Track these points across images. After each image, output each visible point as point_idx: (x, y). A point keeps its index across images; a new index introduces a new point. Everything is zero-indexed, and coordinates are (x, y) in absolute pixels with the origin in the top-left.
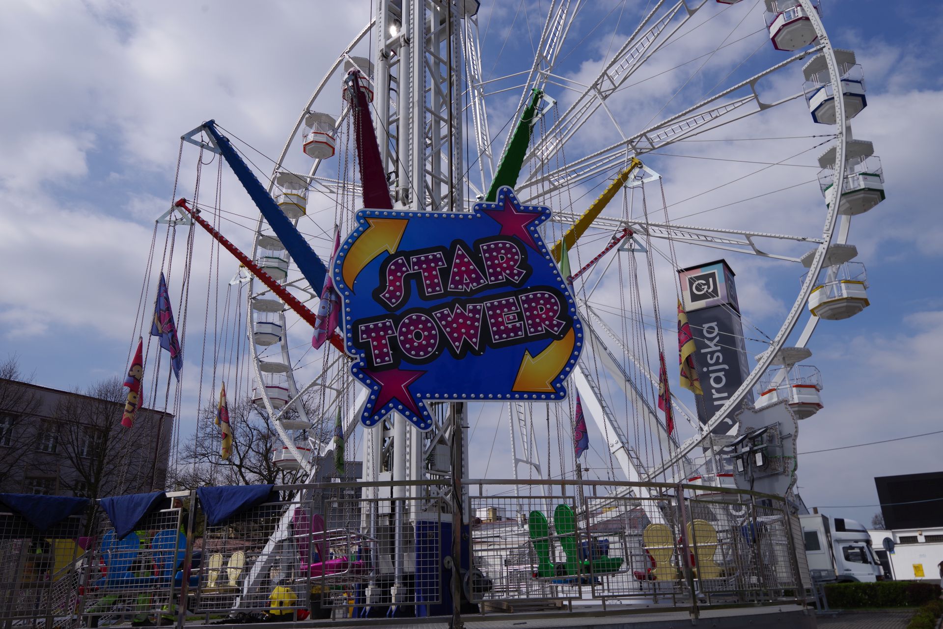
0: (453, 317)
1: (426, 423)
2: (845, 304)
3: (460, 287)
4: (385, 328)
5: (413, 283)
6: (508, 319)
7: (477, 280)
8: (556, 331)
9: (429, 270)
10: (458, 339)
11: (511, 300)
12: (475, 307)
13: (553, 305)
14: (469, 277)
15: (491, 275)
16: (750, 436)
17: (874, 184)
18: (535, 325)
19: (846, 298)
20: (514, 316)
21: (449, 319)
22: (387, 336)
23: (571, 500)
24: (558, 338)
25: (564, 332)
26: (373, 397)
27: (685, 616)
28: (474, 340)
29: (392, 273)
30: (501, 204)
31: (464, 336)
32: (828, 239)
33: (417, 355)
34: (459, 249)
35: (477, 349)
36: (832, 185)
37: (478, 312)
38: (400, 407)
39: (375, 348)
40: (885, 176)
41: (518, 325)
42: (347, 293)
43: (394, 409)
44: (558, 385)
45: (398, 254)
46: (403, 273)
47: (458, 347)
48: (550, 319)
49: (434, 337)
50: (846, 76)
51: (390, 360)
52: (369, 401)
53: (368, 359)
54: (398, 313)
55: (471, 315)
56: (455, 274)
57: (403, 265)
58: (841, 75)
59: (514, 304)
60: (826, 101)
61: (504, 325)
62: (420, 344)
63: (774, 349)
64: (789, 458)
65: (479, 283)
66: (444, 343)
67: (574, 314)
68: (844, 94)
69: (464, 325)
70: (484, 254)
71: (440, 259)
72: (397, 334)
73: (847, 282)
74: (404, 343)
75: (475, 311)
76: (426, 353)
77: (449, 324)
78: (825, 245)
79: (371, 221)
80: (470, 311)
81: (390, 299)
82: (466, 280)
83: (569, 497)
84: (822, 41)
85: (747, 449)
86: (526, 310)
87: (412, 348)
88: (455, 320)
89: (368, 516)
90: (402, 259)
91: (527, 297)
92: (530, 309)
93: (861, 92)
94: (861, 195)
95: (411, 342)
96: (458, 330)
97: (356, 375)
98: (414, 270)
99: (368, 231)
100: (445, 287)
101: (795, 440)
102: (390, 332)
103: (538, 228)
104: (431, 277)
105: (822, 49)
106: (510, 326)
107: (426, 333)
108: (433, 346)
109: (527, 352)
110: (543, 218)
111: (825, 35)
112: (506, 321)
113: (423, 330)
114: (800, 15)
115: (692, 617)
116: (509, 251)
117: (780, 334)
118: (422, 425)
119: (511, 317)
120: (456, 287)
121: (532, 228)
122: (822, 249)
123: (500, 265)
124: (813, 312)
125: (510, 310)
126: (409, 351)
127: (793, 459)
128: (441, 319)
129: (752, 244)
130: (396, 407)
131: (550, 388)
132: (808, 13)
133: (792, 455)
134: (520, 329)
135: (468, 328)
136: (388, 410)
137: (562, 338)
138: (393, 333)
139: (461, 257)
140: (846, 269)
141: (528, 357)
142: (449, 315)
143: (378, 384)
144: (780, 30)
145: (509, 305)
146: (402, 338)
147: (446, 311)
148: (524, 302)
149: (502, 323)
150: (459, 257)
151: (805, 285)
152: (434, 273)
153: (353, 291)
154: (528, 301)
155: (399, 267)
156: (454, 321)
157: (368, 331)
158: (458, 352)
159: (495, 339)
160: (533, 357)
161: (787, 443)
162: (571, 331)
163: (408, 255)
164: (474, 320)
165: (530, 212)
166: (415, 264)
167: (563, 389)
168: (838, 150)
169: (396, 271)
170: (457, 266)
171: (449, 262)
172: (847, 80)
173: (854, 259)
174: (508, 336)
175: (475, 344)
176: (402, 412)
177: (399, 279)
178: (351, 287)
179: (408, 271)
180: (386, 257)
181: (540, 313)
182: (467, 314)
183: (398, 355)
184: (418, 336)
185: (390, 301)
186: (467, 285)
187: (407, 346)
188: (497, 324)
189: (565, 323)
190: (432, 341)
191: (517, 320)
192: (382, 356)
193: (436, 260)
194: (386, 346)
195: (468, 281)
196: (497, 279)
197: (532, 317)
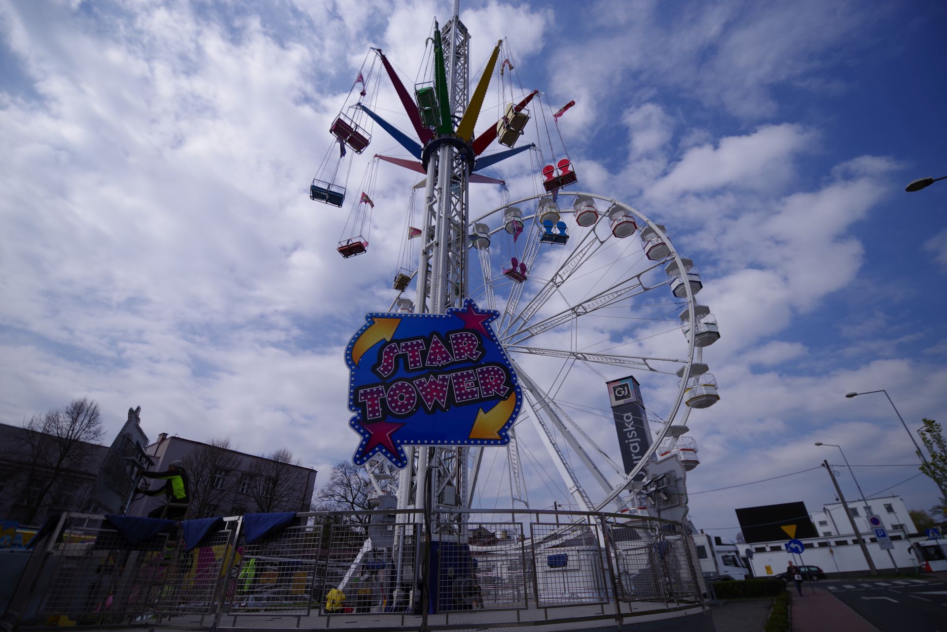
0: (428, 384)
1: (402, 462)
2: (705, 399)
3: (434, 363)
4: (378, 392)
5: (401, 360)
6: (468, 385)
7: (447, 358)
8: (502, 394)
9: (413, 351)
10: (431, 400)
11: (470, 372)
12: (444, 377)
13: (500, 375)
14: (441, 356)
15: (456, 355)
16: (655, 480)
17: (712, 329)
18: (487, 390)
19: (706, 395)
20: (472, 384)
21: (425, 385)
22: (379, 398)
23: (520, 525)
24: (504, 399)
25: (509, 394)
26: (364, 443)
27: (612, 622)
28: (442, 400)
30: (465, 308)
31: (435, 398)
32: (691, 360)
33: (400, 411)
34: (435, 338)
35: (444, 407)
36: (689, 330)
37: (446, 380)
38: (384, 450)
39: (370, 406)
40: (719, 324)
41: (475, 389)
42: (353, 367)
43: (379, 452)
44: (504, 434)
45: (392, 341)
46: (394, 353)
47: (430, 406)
48: (499, 386)
49: (413, 398)
50: (689, 272)
51: (379, 415)
52: (361, 445)
53: (363, 415)
54: (388, 381)
55: (441, 382)
56: (431, 354)
57: (395, 348)
58: (686, 272)
59: (472, 375)
60: (680, 285)
61: (465, 390)
62: (403, 403)
63: (666, 426)
64: (682, 494)
65: (448, 361)
66: (420, 403)
67: (516, 381)
68: (690, 281)
69: (435, 390)
70: (453, 341)
71: (421, 344)
72: (386, 396)
73: (705, 385)
74: (390, 403)
75: (444, 380)
76: (407, 410)
77: (424, 389)
78: (689, 364)
79: (375, 320)
80: (440, 380)
81: (383, 372)
82: (439, 358)
83: (518, 523)
84: (674, 254)
85: (654, 489)
86: (481, 379)
87: (397, 406)
88: (429, 386)
89: (399, 537)
90: (395, 345)
91: (482, 370)
92: (484, 378)
93: (698, 280)
94: (707, 335)
95: (396, 402)
96: (431, 393)
97: (352, 426)
98: (402, 352)
99: (373, 326)
100: (424, 363)
101: (684, 482)
102: (381, 395)
103: (490, 324)
104: (414, 357)
105: (674, 258)
106: (469, 390)
107: (407, 396)
108: (412, 405)
109: (481, 410)
110: (494, 317)
111: (675, 251)
112: (466, 387)
113: (406, 393)
115: (618, 623)
116: (469, 339)
118: (399, 464)
119: (470, 384)
120: (431, 363)
121: (486, 324)
122: (688, 366)
123: (463, 348)
124: (687, 404)
125: (469, 379)
126: (394, 408)
127: (685, 496)
128: (419, 386)
129: (647, 364)
130: (380, 450)
131: (497, 436)
132: (664, 241)
133: (683, 492)
134: (476, 392)
135: (438, 392)
136: (374, 453)
137: (507, 399)
138: (384, 395)
139: (436, 343)
140: (703, 378)
141: (481, 413)
142: (425, 383)
143: (369, 433)
144: (650, 250)
145: (468, 376)
146: (390, 399)
147: (423, 380)
148: (479, 374)
149: (463, 388)
150: (434, 342)
151: (681, 388)
152: (416, 353)
153: (358, 366)
154: (482, 372)
155: (392, 350)
157: (365, 394)
158: (430, 409)
159: (458, 400)
160: (485, 413)
161: (680, 484)
162: (513, 394)
163: (398, 342)
164: (443, 386)
165: (486, 313)
166: (403, 347)
167: (507, 437)
168: (690, 310)
169: (390, 352)
170: (433, 348)
171: (428, 346)
172: (690, 274)
173: (707, 372)
174: (467, 398)
175: (443, 403)
176: (385, 454)
177: (391, 358)
178: (357, 364)
179: (398, 352)
180: (384, 344)
181: (491, 381)
182: (438, 382)
183: (386, 411)
184: (402, 398)
185: (383, 373)
186: (439, 362)
187: (393, 405)
188: (460, 389)
189: (509, 388)
190: (411, 401)
191: (474, 386)
192: (374, 412)
193: (418, 345)
194: (377, 405)
195: (440, 359)
196: (461, 358)
197: (485, 384)
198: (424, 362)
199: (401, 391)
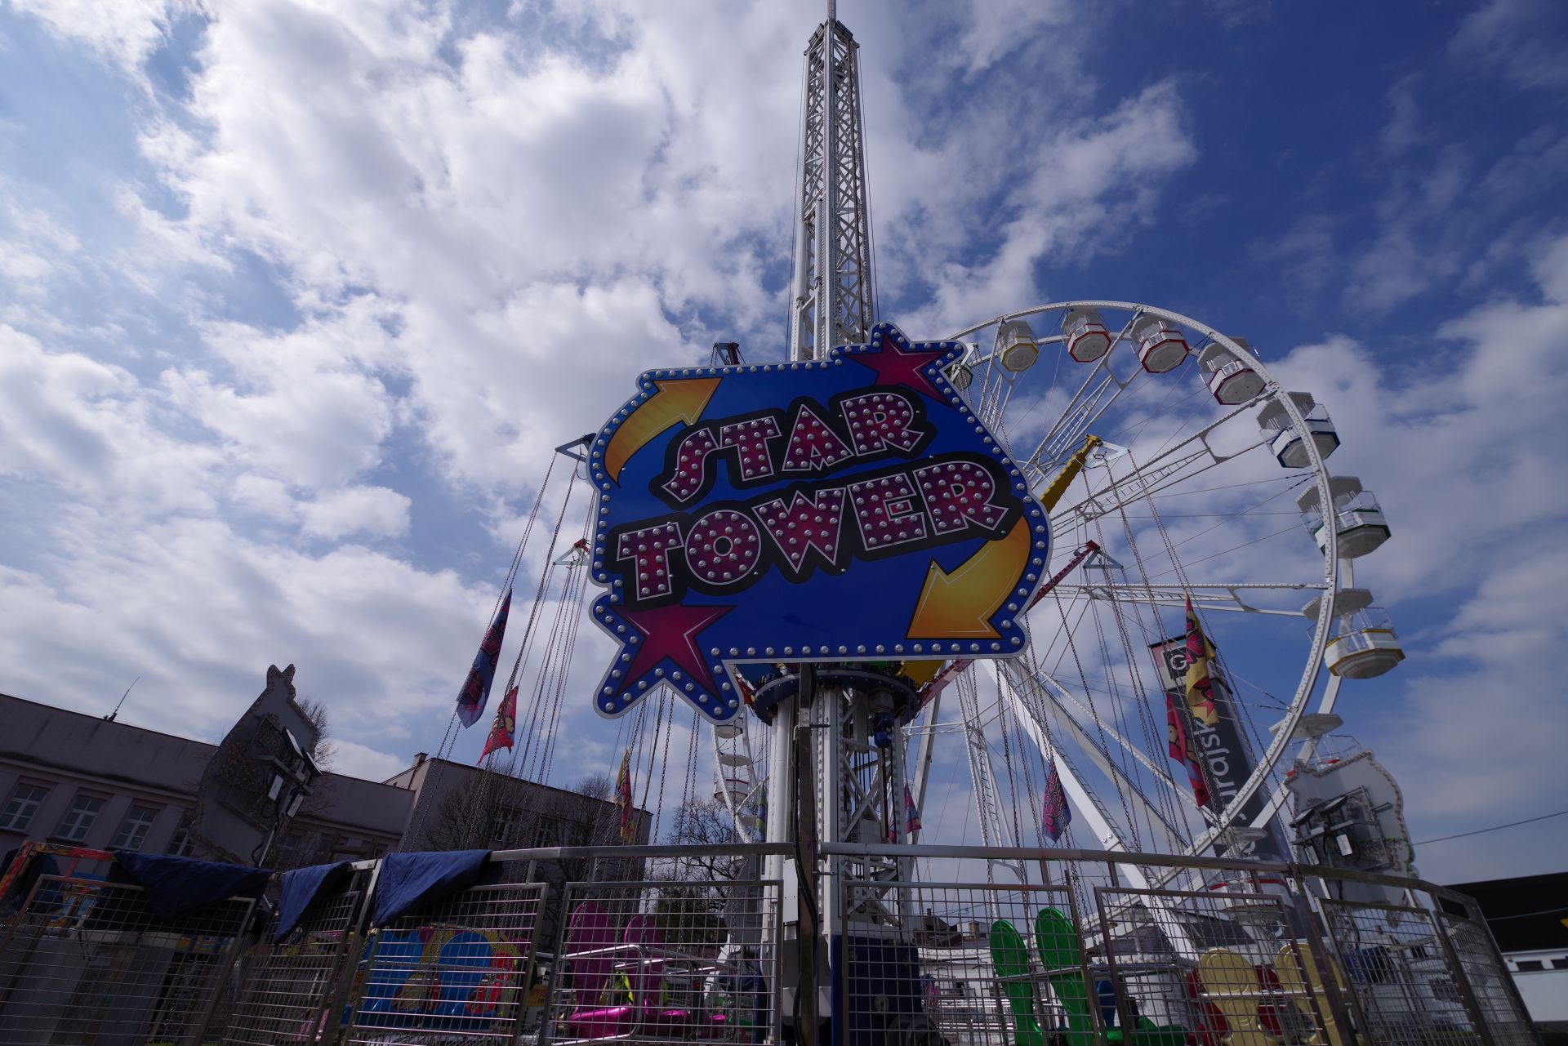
0: (789, 512)
1: (724, 705)
2: (1374, 657)
3: (804, 464)
4: (664, 536)
5: (722, 465)
6: (895, 510)
7: (835, 451)
8: (991, 524)
9: (750, 442)
10: (798, 548)
11: (899, 479)
12: (830, 494)
13: (980, 481)
14: (821, 447)
15: (859, 443)
16: (1321, 810)
17: (1373, 519)
18: (947, 516)
19: (1373, 650)
20: (906, 505)
21: (782, 515)
22: (666, 550)
24: (997, 536)
25: (1008, 525)
26: (625, 657)
28: (828, 547)
29: (687, 451)
30: (875, 344)
31: (809, 542)
32: (1333, 583)
34: (804, 410)
35: (834, 563)
36: (1322, 525)
37: (837, 501)
38: (676, 675)
39: (642, 569)
40: (1384, 510)
41: (913, 517)
42: (606, 485)
43: (664, 680)
44: (1006, 623)
45: (699, 424)
46: (704, 450)
47: (796, 562)
48: (978, 505)
49: (753, 546)
50: (1308, 417)
51: (667, 590)
52: (619, 663)
53: (626, 590)
54: (690, 511)
55: (822, 506)
56: (795, 446)
57: (707, 438)
58: (1304, 417)
59: (904, 484)
60: (1291, 442)
61: (887, 520)
62: (725, 560)
63: (1294, 716)
64: (1395, 841)
65: (838, 456)
66: (771, 558)
68: (1312, 433)
69: (809, 523)
70: (848, 414)
71: (771, 427)
72: (684, 545)
73: (1369, 631)
74: (694, 559)
75: (830, 500)
76: (736, 573)
77: (781, 524)
78: (1332, 590)
79: (661, 385)
80: (820, 500)
81: (677, 491)
82: (815, 453)
84: (1272, 387)
85: (1320, 830)
86: (927, 493)
87: (710, 566)
88: (793, 516)
90: (706, 431)
91: (929, 472)
92: (936, 490)
93: (1330, 430)
94: (1362, 533)
95: (709, 556)
96: (797, 533)
97: (598, 617)
98: (724, 445)
99: (655, 398)
101: (1398, 812)
102: (672, 542)
103: (940, 371)
104: (752, 453)
105: (1274, 394)
106: (898, 521)
107: (738, 541)
108: (748, 562)
109: (934, 565)
110: (949, 356)
111: (1274, 380)
112: (889, 513)
113: (733, 536)
114: (1241, 368)
116: (890, 405)
117: (1297, 698)
118: (717, 710)
119: (899, 505)
120: (797, 465)
121: (931, 371)
122: (1328, 595)
123: (876, 427)
124: (1332, 669)
125: (896, 493)
126: (703, 572)
127: (1403, 844)
129: (1237, 599)
130: (667, 675)
131: (988, 631)
132: (1250, 364)
134: (918, 524)
135: (817, 528)
136: (652, 682)
137: (1004, 536)
138: (679, 543)
139: (807, 421)
140: (1362, 617)
141: (936, 574)
142: (781, 509)
143: (639, 633)
144: (1221, 385)
145: (894, 487)
146: (693, 551)
147: (776, 503)
148: (923, 480)
149: (883, 517)
150: (802, 420)
151: (1317, 639)
152: (758, 446)
153: (618, 484)
154: (931, 476)
155: (699, 442)
156: (789, 518)
157: (633, 543)
158: (797, 571)
159: (870, 543)
160: (948, 573)
161: (1387, 818)
162: (1022, 525)
163: (715, 426)
164: (827, 514)
165: (928, 350)
166: (726, 436)
167: (1017, 631)
168: (1320, 487)
169: (693, 448)
170: (798, 433)
171: (787, 429)
172: (1311, 420)
173: (1371, 605)
174: (895, 538)
175: (831, 554)
176: (679, 685)
177: (698, 460)
178: (616, 479)
179: (714, 446)
180: (681, 430)
181: (956, 496)
182: (815, 506)
183: (683, 578)
184: (723, 546)
185: (679, 494)
186: (817, 461)
187: (701, 563)
188: (873, 519)
189: (1006, 509)
190: (748, 553)
191: (911, 510)
192: (652, 583)
193: (762, 428)
194: (662, 565)
195: (820, 454)
196: (871, 447)
197: (941, 503)
198: (778, 462)
199: (721, 532)
